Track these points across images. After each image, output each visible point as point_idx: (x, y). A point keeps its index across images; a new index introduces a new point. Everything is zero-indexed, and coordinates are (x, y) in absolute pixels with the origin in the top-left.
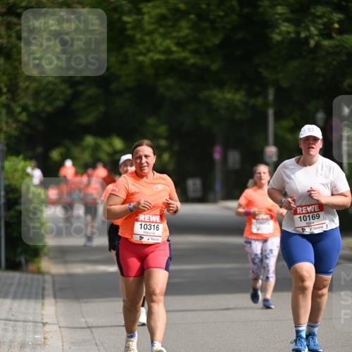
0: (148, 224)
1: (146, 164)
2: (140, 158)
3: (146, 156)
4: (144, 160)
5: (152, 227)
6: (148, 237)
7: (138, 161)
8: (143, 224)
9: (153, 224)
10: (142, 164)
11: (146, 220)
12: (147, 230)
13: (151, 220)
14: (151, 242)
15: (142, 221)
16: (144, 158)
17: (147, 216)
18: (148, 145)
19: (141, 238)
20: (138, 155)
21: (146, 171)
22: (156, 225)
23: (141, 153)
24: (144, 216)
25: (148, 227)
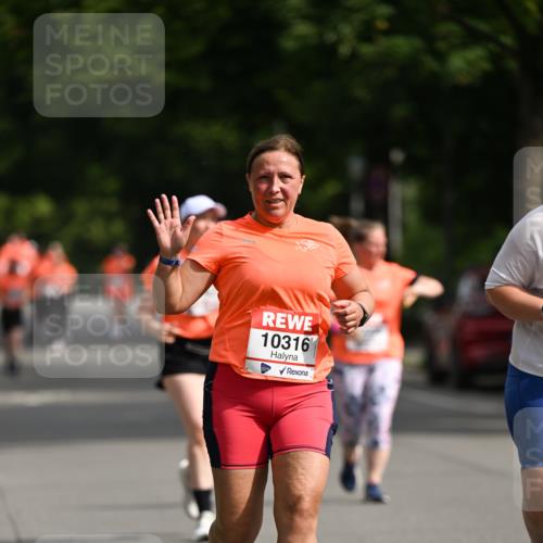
0: (282, 334)
1: (280, 196)
2: (269, 178)
3: (284, 176)
4: (278, 185)
5: (293, 343)
6: (282, 367)
7: (264, 187)
8: (271, 334)
9: (293, 336)
10: (272, 194)
11: (278, 325)
12: (280, 350)
13: (291, 327)
14: (287, 376)
15: (268, 328)
16: (277, 180)
17: (280, 315)
18: (289, 150)
19: (265, 368)
20: (262, 172)
21: (280, 212)
22: (302, 337)
23: (272, 168)
24: (272, 315)
25: (283, 342)
